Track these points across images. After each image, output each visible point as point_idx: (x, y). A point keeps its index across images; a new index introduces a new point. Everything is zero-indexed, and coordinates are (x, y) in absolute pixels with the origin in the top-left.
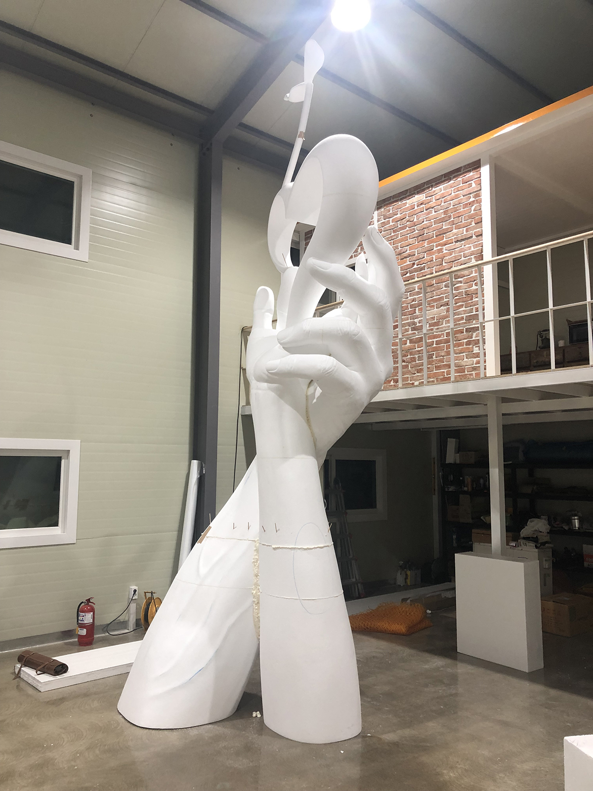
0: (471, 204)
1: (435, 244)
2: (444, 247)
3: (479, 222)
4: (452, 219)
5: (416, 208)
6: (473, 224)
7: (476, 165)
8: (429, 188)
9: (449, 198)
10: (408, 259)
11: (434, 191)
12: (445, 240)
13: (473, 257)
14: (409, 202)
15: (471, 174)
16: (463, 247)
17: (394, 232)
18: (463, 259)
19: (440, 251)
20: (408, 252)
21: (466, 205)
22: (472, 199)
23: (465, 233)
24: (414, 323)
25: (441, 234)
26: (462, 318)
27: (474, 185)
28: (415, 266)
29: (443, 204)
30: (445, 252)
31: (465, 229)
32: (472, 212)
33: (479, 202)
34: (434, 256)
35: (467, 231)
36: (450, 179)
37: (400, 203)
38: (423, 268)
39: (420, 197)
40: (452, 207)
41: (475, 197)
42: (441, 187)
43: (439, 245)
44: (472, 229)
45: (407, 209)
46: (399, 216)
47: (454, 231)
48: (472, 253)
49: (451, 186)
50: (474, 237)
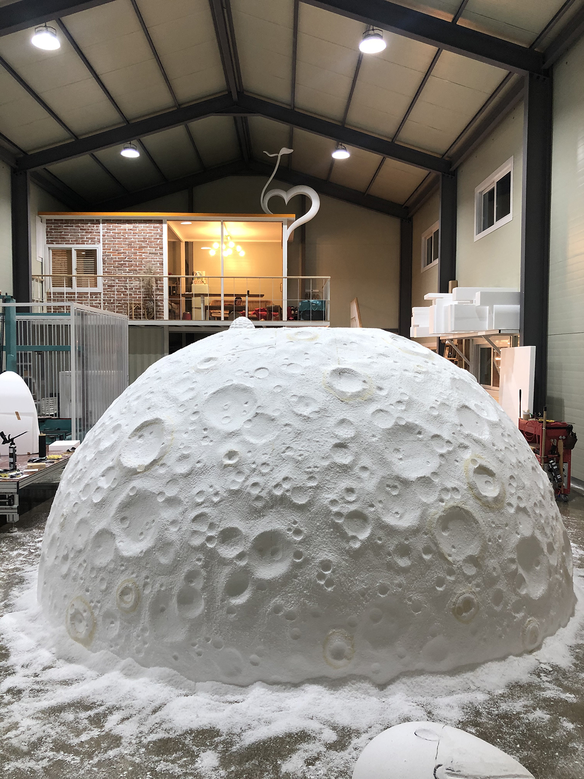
0: (158, 239)
1: (138, 251)
2: (143, 254)
3: (162, 248)
4: (147, 242)
5: (127, 231)
6: (158, 248)
7: (160, 222)
8: (134, 223)
9: (145, 232)
10: (122, 254)
11: (137, 226)
12: (143, 251)
13: (158, 263)
14: (123, 226)
15: (158, 225)
16: (153, 257)
17: (113, 238)
18: (153, 262)
19: (141, 255)
20: (122, 251)
21: (155, 238)
22: (158, 237)
23: (154, 251)
24: (126, 286)
25: (141, 248)
27: (159, 231)
28: (127, 259)
29: (142, 234)
30: (143, 256)
31: (154, 249)
32: (158, 243)
33: (162, 239)
34: (138, 257)
36: (146, 223)
37: (117, 225)
38: (132, 261)
39: (130, 226)
40: (147, 237)
41: (160, 236)
42: (142, 225)
43: (140, 252)
44: (158, 250)
45: (122, 229)
46: (116, 231)
47: (148, 248)
48: (158, 261)
49: (147, 227)
50: (159, 254)
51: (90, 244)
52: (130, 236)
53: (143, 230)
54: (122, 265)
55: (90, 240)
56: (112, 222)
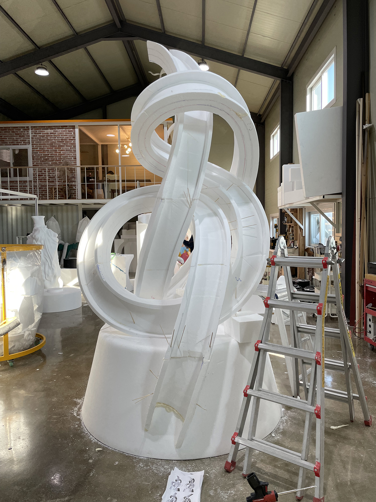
0: (72, 140)
1: (58, 149)
2: (61, 152)
3: (75, 147)
4: (64, 143)
5: (49, 134)
7: (73, 127)
8: (55, 129)
9: (63, 135)
10: (46, 152)
11: (57, 131)
12: (61, 149)
13: (73, 158)
14: (46, 131)
15: (72, 129)
16: (69, 153)
17: (39, 140)
18: (69, 157)
19: (60, 152)
20: (46, 149)
21: (69, 140)
22: (72, 138)
23: (69, 149)
25: (60, 146)
27: (73, 134)
28: (50, 155)
29: (60, 136)
30: (62, 153)
31: (69, 147)
32: (72, 143)
33: (75, 139)
34: (57, 154)
35: (70, 148)
36: (63, 129)
38: (53, 157)
39: (51, 131)
40: (64, 138)
41: (73, 138)
42: (60, 130)
43: (59, 150)
44: (72, 148)
45: (45, 133)
46: (41, 135)
47: (65, 147)
48: (72, 156)
49: (64, 131)
50: (73, 151)
51: (23, 145)
52: (51, 138)
53: (61, 133)
54: (47, 159)
55: (23, 142)
56: (38, 128)
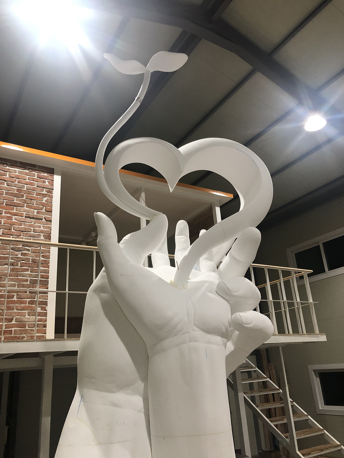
1: (4, 210)
2: (14, 217)
3: (50, 211)
4: (25, 199)
6: (44, 210)
7: (51, 171)
9: (24, 181)
11: (9, 169)
12: (15, 211)
13: (42, 234)
15: (46, 175)
16: (33, 223)
18: (32, 232)
19: (10, 218)
21: (38, 194)
22: (44, 192)
23: (35, 214)
25: (12, 205)
26: (27, 280)
27: (47, 183)
29: (16, 183)
30: (14, 220)
31: (36, 211)
32: (44, 201)
33: (52, 197)
35: (38, 213)
36: (25, 169)
40: (25, 189)
41: (48, 192)
42: (17, 170)
43: (9, 213)
44: (42, 213)
47: (25, 208)
48: (42, 232)
49: (26, 174)
50: (44, 220)
53: (17, 177)
